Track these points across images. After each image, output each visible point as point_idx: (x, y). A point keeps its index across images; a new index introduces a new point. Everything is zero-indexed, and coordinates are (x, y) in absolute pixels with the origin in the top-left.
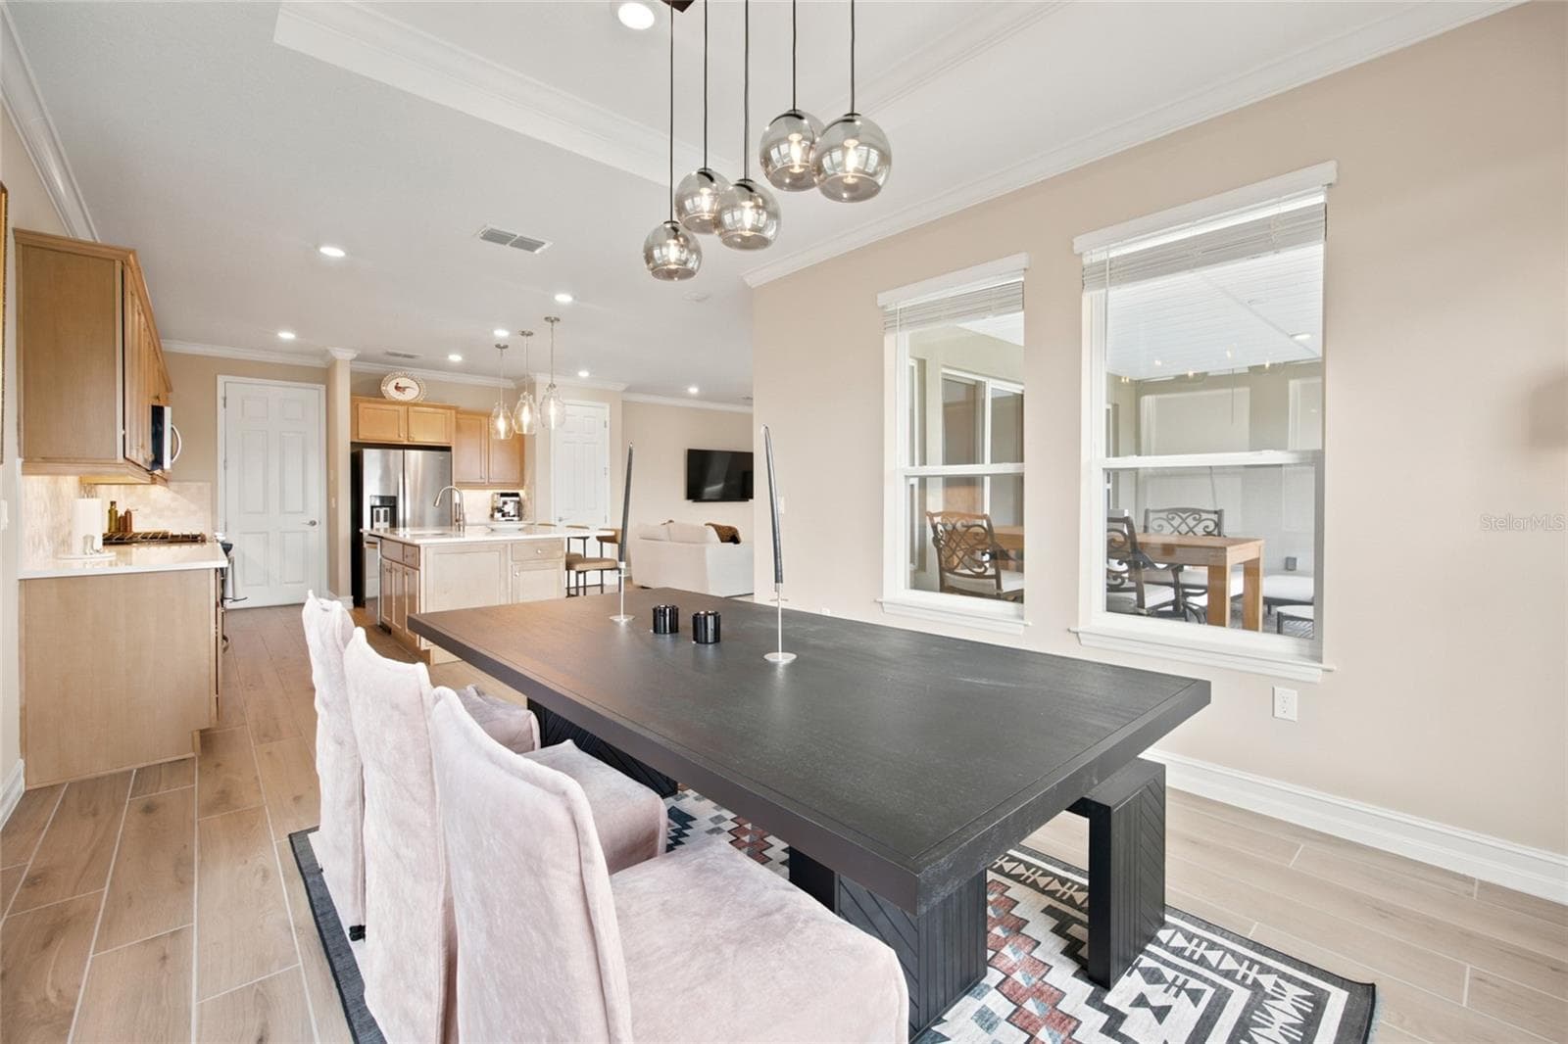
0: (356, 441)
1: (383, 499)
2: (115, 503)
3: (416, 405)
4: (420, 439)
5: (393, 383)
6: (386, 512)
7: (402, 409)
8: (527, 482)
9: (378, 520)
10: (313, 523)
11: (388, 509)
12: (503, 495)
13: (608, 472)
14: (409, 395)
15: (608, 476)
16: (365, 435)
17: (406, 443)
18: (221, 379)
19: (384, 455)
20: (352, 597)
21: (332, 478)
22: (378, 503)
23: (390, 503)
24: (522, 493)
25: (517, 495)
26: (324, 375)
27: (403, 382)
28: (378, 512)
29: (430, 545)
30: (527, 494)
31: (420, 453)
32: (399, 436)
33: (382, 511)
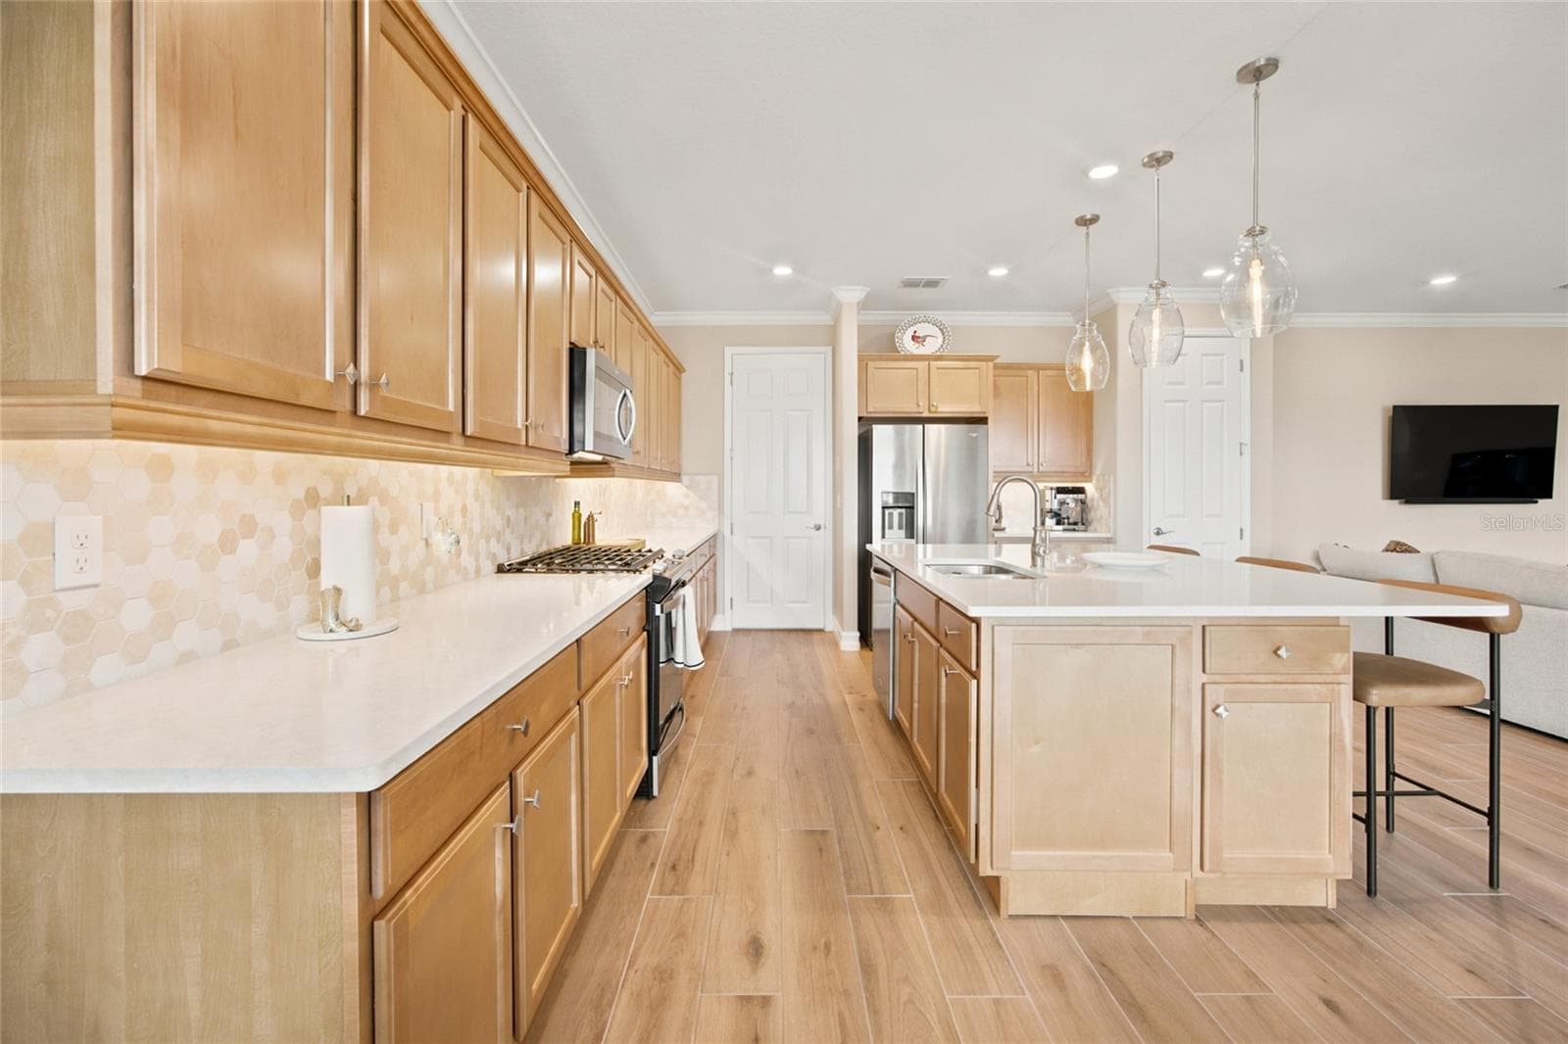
0: (865, 415)
1: (897, 496)
2: (579, 502)
3: (939, 358)
4: (946, 409)
5: (910, 333)
6: (900, 514)
7: (922, 365)
8: (1098, 470)
9: (891, 527)
10: (818, 528)
11: (903, 510)
12: (1060, 491)
13: (1247, 450)
14: (930, 347)
15: (1247, 458)
16: (876, 407)
17: (926, 414)
18: (729, 351)
19: (899, 435)
20: (858, 634)
21: (837, 469)
22: (890, 501)
23: (906, 503)
24: (1089, 487)
25: (1081, 491)
26: (831, 336)
27: (922, 330)
28: (891, 515)
29: (1002, 622)
30: (1099, 489)
31: (943, 427)
32: (918, 405)
33: (896, 512)
